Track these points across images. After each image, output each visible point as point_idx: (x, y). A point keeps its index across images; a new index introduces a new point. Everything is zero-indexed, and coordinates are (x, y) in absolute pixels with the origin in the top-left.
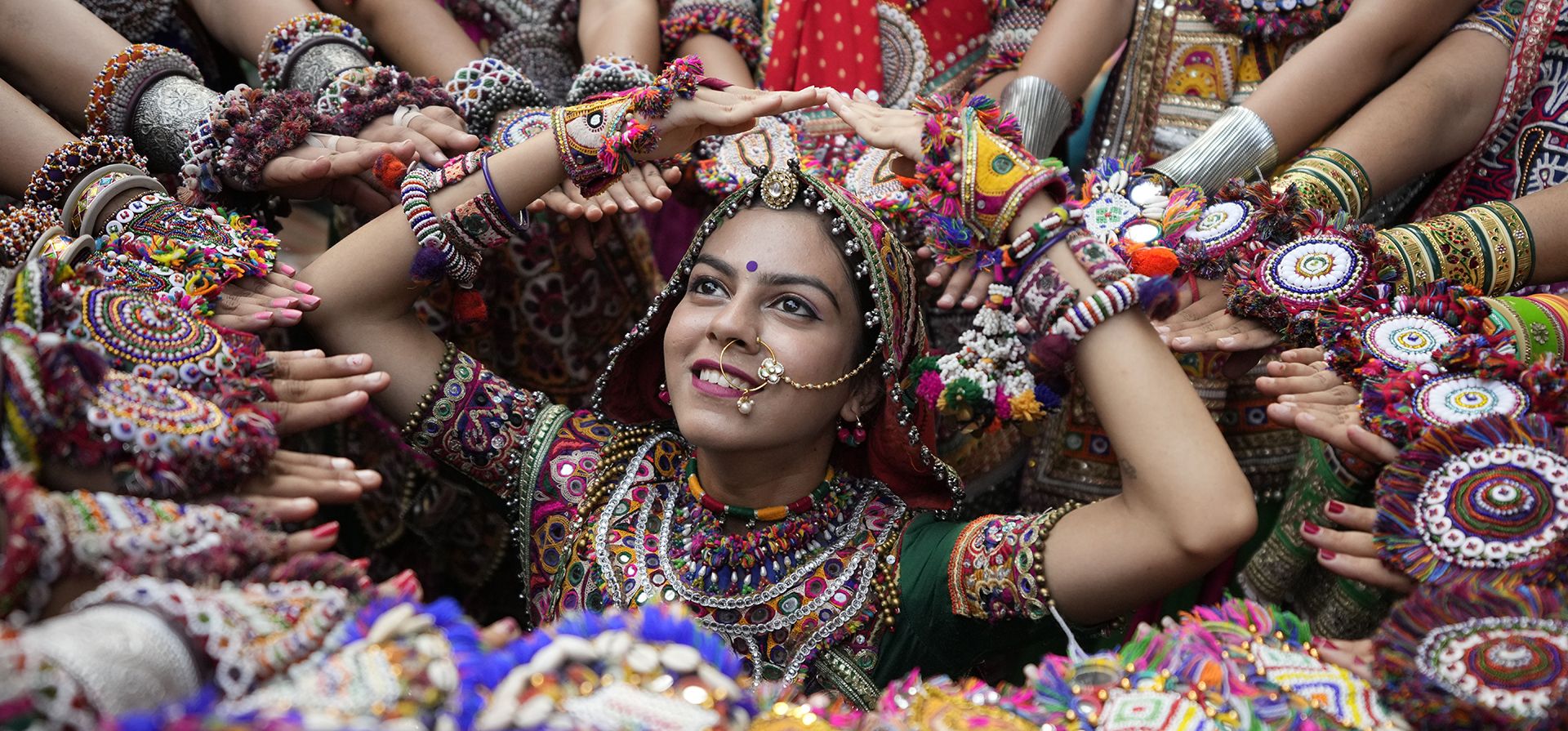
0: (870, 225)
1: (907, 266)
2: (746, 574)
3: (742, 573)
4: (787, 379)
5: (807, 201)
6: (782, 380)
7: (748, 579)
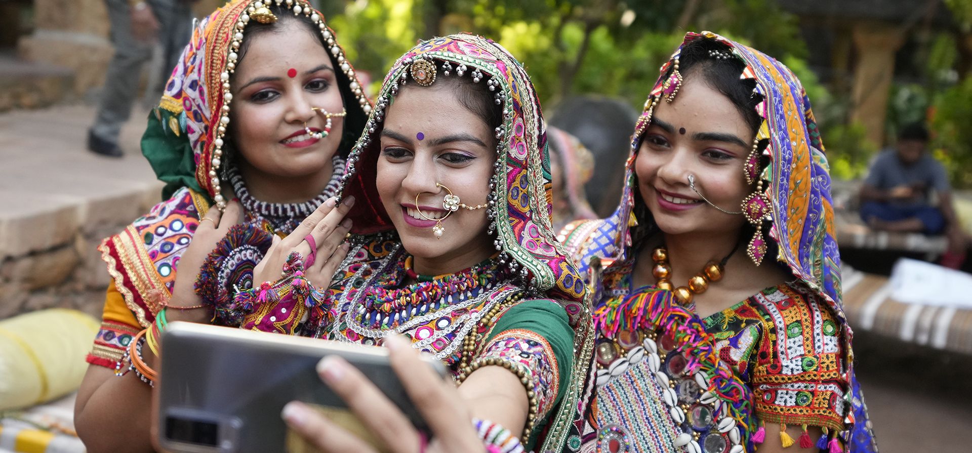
0: (495, 65)
1: (525, 82)
2: (386, 316)
3: (383, 315)
4: (464, 205)
5: (446, 72)
6: (460, 207)
7: (386, 320)
